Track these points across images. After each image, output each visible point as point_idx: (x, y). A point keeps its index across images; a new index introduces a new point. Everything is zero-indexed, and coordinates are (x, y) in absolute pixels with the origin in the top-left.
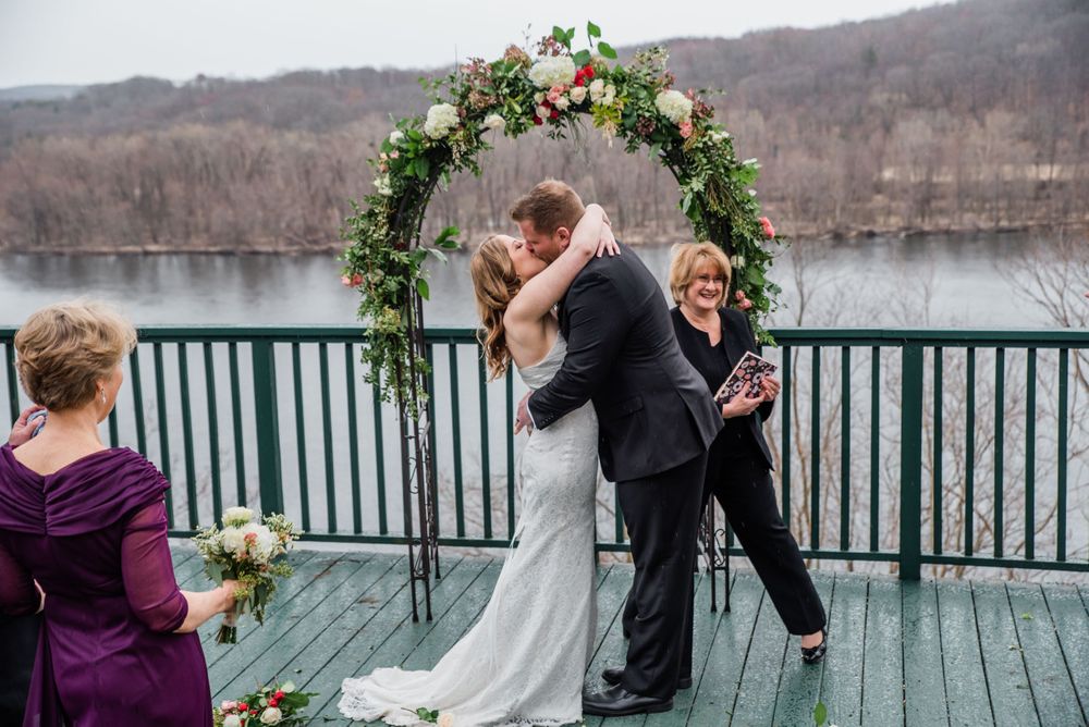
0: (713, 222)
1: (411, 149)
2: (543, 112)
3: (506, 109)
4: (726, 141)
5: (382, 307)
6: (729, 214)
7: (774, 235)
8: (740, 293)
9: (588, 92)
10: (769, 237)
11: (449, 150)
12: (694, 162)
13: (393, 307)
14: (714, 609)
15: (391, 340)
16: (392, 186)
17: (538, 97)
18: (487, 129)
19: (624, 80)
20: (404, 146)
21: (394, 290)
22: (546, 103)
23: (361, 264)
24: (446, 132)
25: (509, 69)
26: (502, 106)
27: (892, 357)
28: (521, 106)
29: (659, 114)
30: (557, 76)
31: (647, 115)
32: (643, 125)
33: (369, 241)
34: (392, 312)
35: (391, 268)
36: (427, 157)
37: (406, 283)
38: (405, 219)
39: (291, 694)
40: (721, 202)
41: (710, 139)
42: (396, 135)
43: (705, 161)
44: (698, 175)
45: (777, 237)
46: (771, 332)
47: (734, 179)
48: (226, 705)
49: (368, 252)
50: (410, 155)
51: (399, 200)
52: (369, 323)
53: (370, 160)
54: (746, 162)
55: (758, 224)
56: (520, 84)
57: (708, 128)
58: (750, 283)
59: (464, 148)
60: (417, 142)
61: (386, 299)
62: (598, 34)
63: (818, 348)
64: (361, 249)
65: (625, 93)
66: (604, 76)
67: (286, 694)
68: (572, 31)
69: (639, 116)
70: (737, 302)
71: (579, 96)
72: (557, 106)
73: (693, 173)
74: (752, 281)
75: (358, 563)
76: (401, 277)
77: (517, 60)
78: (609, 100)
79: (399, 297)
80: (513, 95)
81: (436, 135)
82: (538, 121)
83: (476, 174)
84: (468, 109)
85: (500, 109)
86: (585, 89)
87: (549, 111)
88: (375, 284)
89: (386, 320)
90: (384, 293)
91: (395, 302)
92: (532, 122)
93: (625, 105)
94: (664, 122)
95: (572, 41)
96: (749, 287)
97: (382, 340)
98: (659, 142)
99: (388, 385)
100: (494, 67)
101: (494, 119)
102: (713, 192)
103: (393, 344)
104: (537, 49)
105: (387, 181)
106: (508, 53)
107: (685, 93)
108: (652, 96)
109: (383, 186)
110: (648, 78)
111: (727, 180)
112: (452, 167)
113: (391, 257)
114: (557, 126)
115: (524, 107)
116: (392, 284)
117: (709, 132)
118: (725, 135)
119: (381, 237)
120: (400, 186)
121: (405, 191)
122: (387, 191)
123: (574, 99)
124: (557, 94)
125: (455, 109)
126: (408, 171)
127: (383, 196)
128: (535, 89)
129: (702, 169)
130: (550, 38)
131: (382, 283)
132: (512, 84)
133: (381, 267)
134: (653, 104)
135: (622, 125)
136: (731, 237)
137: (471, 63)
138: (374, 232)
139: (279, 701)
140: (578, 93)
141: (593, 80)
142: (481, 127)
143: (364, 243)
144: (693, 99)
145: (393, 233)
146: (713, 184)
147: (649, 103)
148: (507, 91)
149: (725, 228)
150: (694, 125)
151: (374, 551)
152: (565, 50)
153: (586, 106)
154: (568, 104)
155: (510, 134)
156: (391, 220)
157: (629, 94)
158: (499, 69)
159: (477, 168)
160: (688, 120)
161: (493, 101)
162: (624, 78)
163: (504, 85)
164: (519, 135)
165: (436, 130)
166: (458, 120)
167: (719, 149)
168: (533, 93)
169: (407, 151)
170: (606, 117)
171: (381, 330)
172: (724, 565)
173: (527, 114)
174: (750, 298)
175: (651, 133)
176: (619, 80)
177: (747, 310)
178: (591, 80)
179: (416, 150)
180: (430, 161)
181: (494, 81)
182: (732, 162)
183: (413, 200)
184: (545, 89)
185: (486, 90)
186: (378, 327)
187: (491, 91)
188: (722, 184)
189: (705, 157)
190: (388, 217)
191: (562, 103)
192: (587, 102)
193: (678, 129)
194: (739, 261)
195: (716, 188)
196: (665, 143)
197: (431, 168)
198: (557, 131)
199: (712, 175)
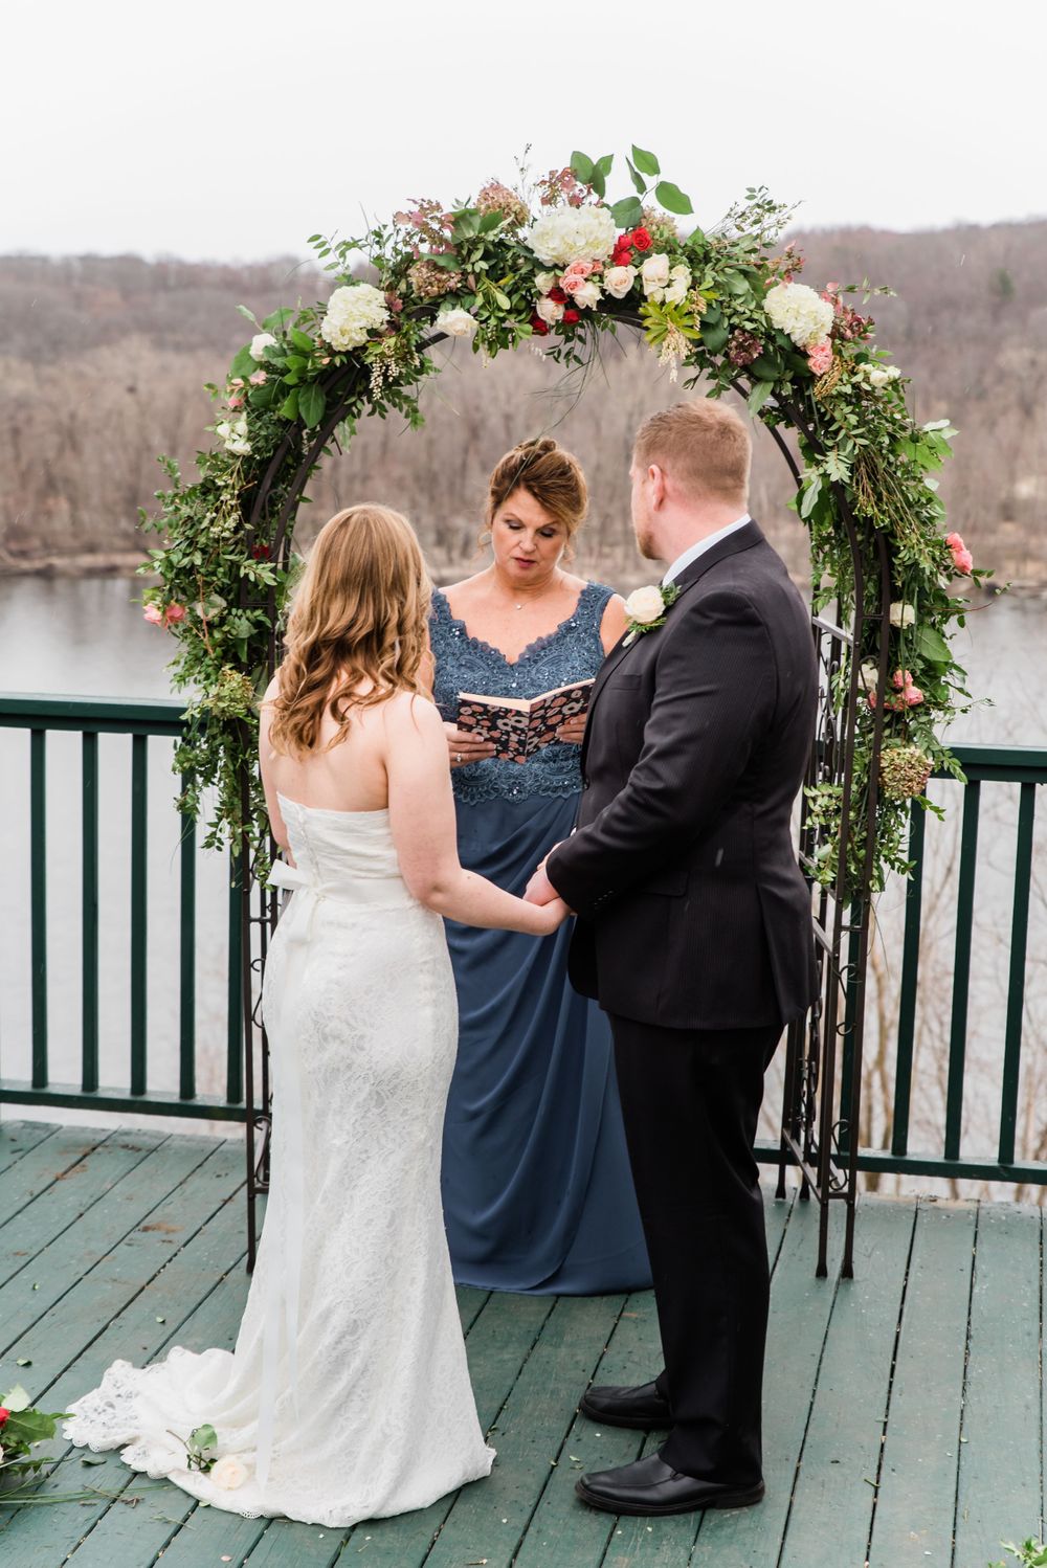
0: (859, 537)
1: (294, 368)
2: (549, 310)
3: (480, 300)
4: (894, 383)
5: (218, 668)
6: (892, 523)
7: (971, 568)
8: (903, 676)
9: (639, 277)
10: (961, 571)
11: (366, 372)
12: (833, 420)
13: (238, 668)
14: (822, 1272)
15: (233, 733)
16: (252, 437)
17: (542, 281)
18: (442, 336)
19: (707, 259)
20: (278, 362)
21: (244, 635)
22: (557, 294)
23: (183, 583)
24: (362, 338)
25: (489, 224)
26: (473, 293)
28: (509, 295)
29: (771, 327)
30: (581, 243)
31: (749, 326)
32: (740, 346)
33: (202, 540)
34: (238, 677)
35: (241, 593)
36: (322, 384)
37: (269, 623)
38: (272, 502)
39: (22, 1414)
40: (880, 499)
41: (867, 379)
42: (261, 343)
43: (853, 419)
44: (837, 446)
45: (975, 570)
46: (956, 752)
47: (904, 458)
49: (198, 562)
50: (290, 379)
51: (265, 463)
52: (190, 697)
53: (210, 386)
54: (928, 427)
55: (946, 546)
56: (510, 255)
57: (861, 358)
58: (920, 656)
59: (394, 371)
60: (305, 354)
61: (228, 652)
62: (656, 170)
63: (1033, 787)
64: (185, 555)
65: (708, 283)
66: (670, 249)
67: (13, 1414)
68: (607, 162)
69: (733, 328)
70: (898, 690)
71: (623, 282)
72: (579, 300)
73: (830, 443)
74: (925, 654)
75: (140, 1151)
76: (258, 612)
77: (505, 210)
78: (678, 293)
79: (252, 651)
80: (495, 274)
81: (342, 343)
82: (540, 327)
83: (415, 422)
84: (405, 297)
85: (468, 300)
86: (633, 272)
87: (562, 309)
88: (208, 623)
89: (225, 692)
90: (225, 641)
91: (244, 659)
92: (529, 328)
93: (709, 305)
94: (780, 341)
95: (607, 179)
96: (921, 665)
97: (215, 731)
98: (767, 381)
99: (220, 819)
100: (459, 220)
101: (454, 320)
102: (866, 481)
103: (236, 740)
104: (541, 191)
105: (242, 426)
106: (485, 195)
107: (821, 291)
108: (759, 291)
109: (235, 436)
110: (753, 258)
111: (892, 459)
112: (368, 408)
113: (242, 572)
114: (568, 339)
115: (516, 298)
116: (242, 627)
117: (862, 366)
118: (894, 372)
119: (226, 534)
120: (266, 438)
121: (276, 447)
122: (243, 447)
123: (610, 289)
124: (579, 278)
125: (381, 296)
126: (285, 410)
127: (233, 455)
128: (539, 265)
129: (847, 437)
130: (565, 173)
131: (223, 621)
132: (493, 253)
133: (222, 592)
134: (760, 307)
135: (700, 343)
136: (894, 567)
137: (416, 208)
138: (212, 522)
140: (619, 280)
141: (649, 256)
142: (428, 331)
143: (192, 542)
144: (835, 302)
145: (248, 526)
146: (864, 464)
147: (752, 306)
148: (484, 265)
149: (883, 552)
150: (838, 352)
151: (167, 1131)
152: (595, 197)
153: (628, 307)
154: (599, 297)
155: (483, 349)
156: (247, 502)
157: (717, 286)
158: (470, 225)
159: (415, 411)
160: (825, 342)
161: (454, 282)
162: (707, 255)
163: (478, 254)
164: (501, 351)
165: (343, 332)
166: (386, 316)
167: (877, 399)
168: (532, 274)
169: (285, 371)
170: (670, 325)
171: (215, 712)
172: (846, 1189)
173: (519, 312)
174: (922, 685)
175: (754, 361)
176: (698, 256)
177: (913, 707)
178: (646, 255)
179: (303, 370)
180: (327, 394)
181: (459, 246)
182: (904, 428)
183: (289, 466)
184: (556, 266)
185: (442, 262)
186: (209, 703)
187: (452, 265)
188: (882, 465)
189: (854, 412)
190: (239, 496)
191: (588, 295)
192: (636, 297)
193: (806, 356)
194: (903, 614)
195: (873, 474)
196: (779, 382)
197: (328, 406)
198: (565, 349)
199: (865, 446)
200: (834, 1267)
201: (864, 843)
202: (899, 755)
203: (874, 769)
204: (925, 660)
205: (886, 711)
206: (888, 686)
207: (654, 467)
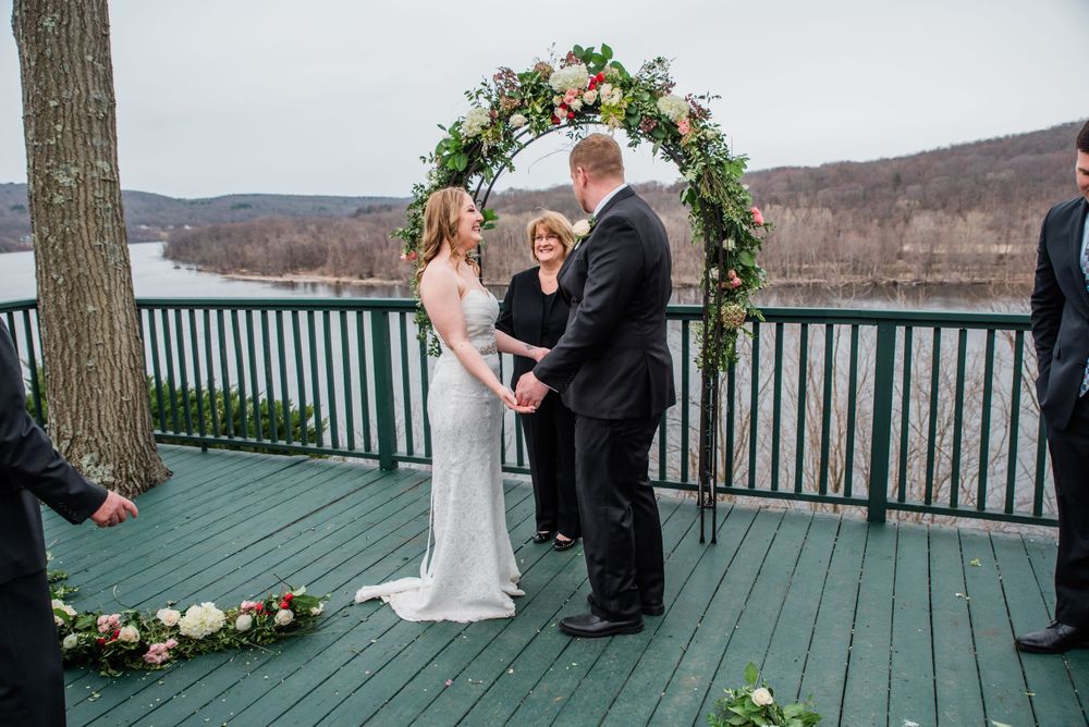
0: (707, 210)
1: (454, 146)
2: (559, 112)
3: (530, 111)
6: (720, 201)
7: (763, 223)
8: (732, 273)
9: (598, 96)
10: (759, 225)
11: (481, 145)
12: (690, 155)
16: (439, 178)
17: (557, 100)
19: (631, 85)
22: (563, 106)
24: (479, 130)
25: (533, 77)
26: (527, 108)
27: (869, 333)
28: (542, 107)
29: (660, 114)
30: (571, 81)
31: (649, 114)
32: (645, 123)
36: (465, 152)
40: (713, 190)
43: (699, 153)
44: (692, 167)
45: (766, 225)
46: (761, 310)
47: (727, 172)
48: (244, 604)
50: (452, 151)
55: (749, 214)
56: (542, 90)
58: (740, 264)
59: (493, 143)
60: (458, 140)
63: (806, 326)
65: (629, 95)
66: (613, 81)
69: (642, 115)
70: (729, 280)
72: (572, 107)
73: (688, 165)
74: (744, 263)
77: (542, 71)
78: (615, 101)
80: (536, 98)
81: (471, 133)
82: (555, 120)
85: (525, 112)
86: (596, 93)
87: (566, 112)
92: (552, 122)
93: (630, 105)
94: (664, 120)
96: (740, 268)
98: (660, 138)
100: (522, 77)
101: (517, 119)
102: (706, 182)
104: (561, 63)
106: (536, 67)
108: (655, 99)
110: (652, 83)
111: (720, 172)
114: (576, 129)
115: (544, 108)
117: (704, 129)
120: (445, 178)
122: (434, 182)
123: (586, 101)
124: (572, 97)
125: (488, 112)
126: (450, 166)
127: (432, 186)
128: (554, 93)
129: (697, 162)
130: (570, 54)
132: (536, 91)
134: (656, 106)
135: (626, 122)
136: (723, 222)
137: (501, 72)
139: (290, 603)
140: (590, 97)
143: (415, 224)
146: (706, 174)
147: (652, 105)
148: (531, 95)
149: (718, 216)
150: (691, 123)
152: (584, 65)
153: (595, 108)
154: (581, 105)
155: (533, 132)
157: (634, 96)
158: (526, 78)
160: (684, 116)
161: (517, 102)
162: (630, 83)
163: (529, 90)
165: (470, 128)
166: (489, 120)
168: (552, 97)
169: (449, 148)
170: (611, 114)
172: (711, 504)
173: (546, 114)
174: (741, 277)
175: (653, 131)
176: (627, 85)
177: (738, 287)
178: (602, 85)
179: (457, 146)
180: (469, 157)
181: (522, 88)
184: (561, 92)
185: (512, 95)
187: (517, 96)
188: (714, 174)
189: (699, 150)
191: (576, 105)
192: (598, 103)
193: (677, 127)
194: (730, 244)
195: (710, 179)
196: (665, 139)
197: (469, 162)
198: (575, 133)
199: (706, 167)
200: (708, 538)
201: (715, 350)
202: (731, 309)
203: (719, 315)
204: (743, 266)
205: (724, 290)
206: (724, 277)
207: (579, 168)
